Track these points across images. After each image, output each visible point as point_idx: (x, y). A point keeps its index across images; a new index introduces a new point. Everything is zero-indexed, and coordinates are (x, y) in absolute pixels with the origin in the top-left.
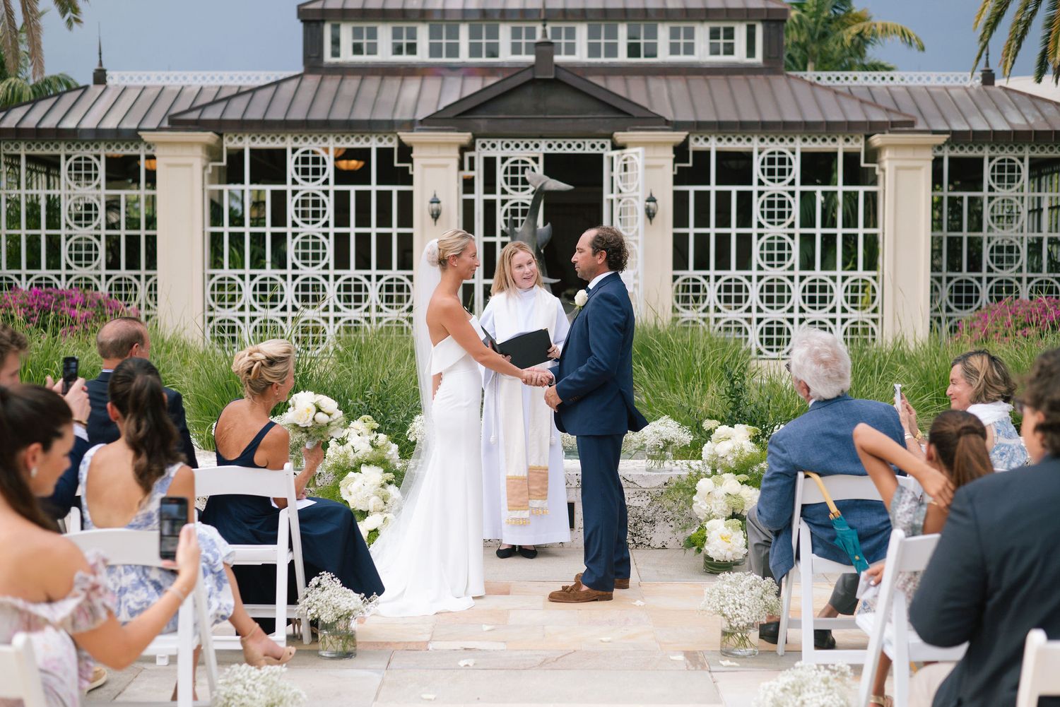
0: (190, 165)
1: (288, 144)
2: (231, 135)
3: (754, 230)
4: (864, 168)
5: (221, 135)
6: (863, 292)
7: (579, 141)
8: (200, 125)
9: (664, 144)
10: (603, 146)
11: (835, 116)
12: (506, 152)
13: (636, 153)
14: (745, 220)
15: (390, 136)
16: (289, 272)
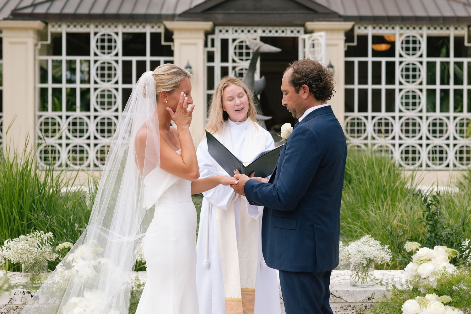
0: (25, 43)
1: (91, 29)
2: (53, 23)
3: (397, 87)
4: (467, 47)
5: (47, 24)
6: (467, 126)
7: (283, 28)
8: (32, 17)
9: (338, 30)
10: (298, 32)
11: (448, 13)
12: (235, 36)
13: (321, 36)
14: (391, 79)
15: (159, 24)
16: (92, 113)
